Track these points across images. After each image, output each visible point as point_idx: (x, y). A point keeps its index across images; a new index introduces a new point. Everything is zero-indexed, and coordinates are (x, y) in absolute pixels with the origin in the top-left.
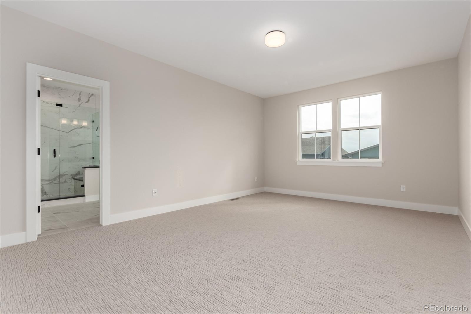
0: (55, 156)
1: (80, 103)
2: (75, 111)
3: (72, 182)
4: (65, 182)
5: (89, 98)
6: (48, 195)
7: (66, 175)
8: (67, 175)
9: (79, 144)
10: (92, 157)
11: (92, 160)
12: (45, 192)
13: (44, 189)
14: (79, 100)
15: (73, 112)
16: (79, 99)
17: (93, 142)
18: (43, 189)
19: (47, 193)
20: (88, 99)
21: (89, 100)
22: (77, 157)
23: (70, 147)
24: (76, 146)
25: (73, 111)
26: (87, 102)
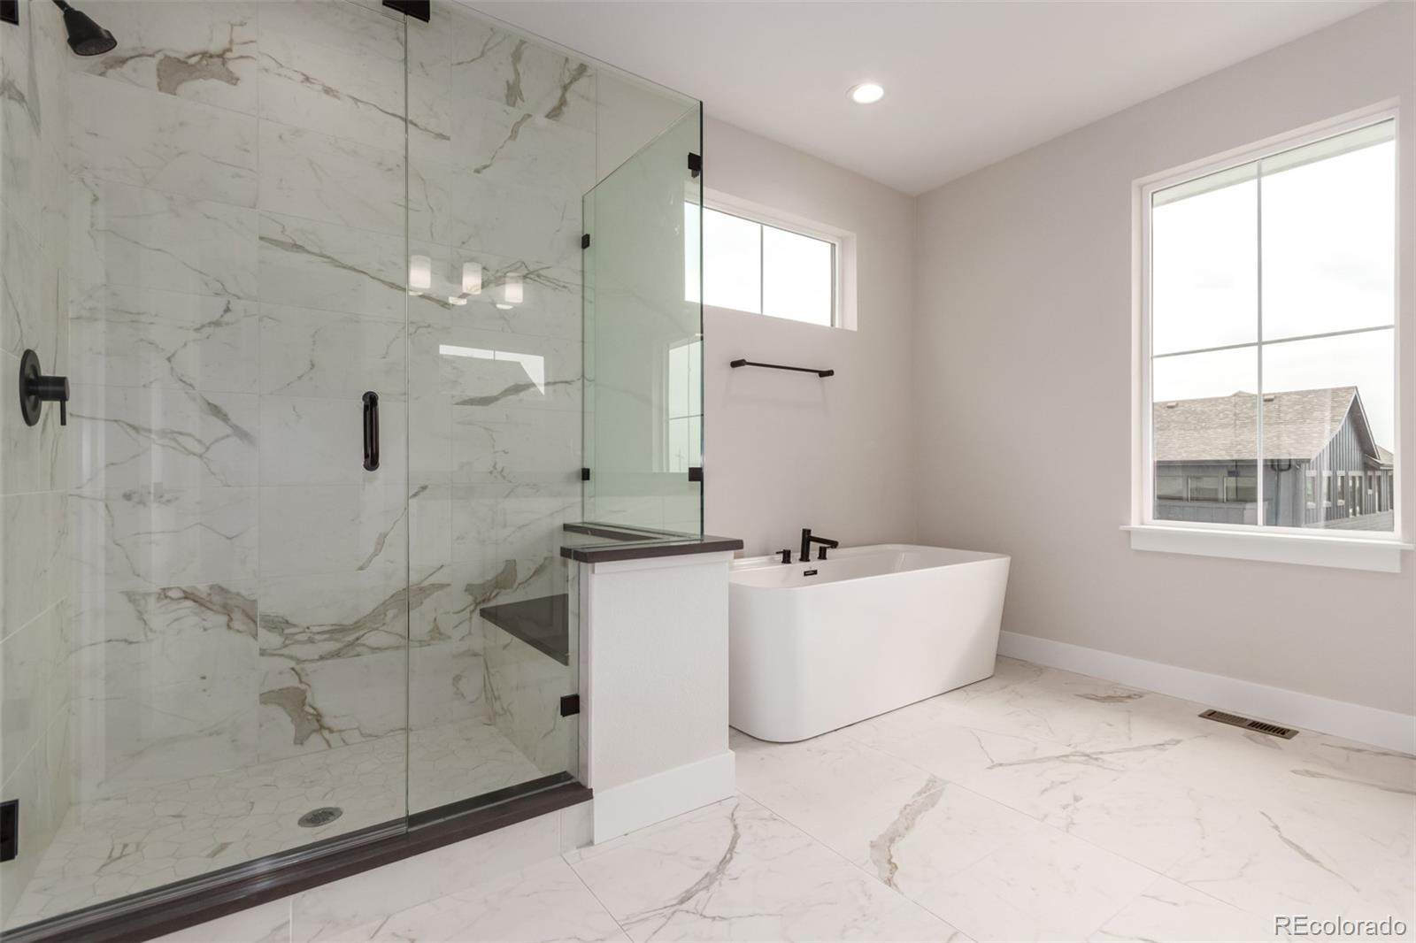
0: (372, 461)
1: (516, 114)
2: (485, 167)
3: (470, 633)
4: (437, 634)
5: (565, 88)
6: (331, 731)
7: (442, 586)
8: (449, 585)
9: (511, 383)
10: (577, 467)
11: (578, 486)
12: (318, 717)
13: (309, 694)
14: (513, 93)
15: (477, 171)
16: (509, 87)
17: (583, 376)
18: (304, 692)
19: (327, 721)
20: (559, 93)
21: (563, 102)
22: (499, 468)
23: (465, 403)
24: (495, 399)
25: (478, 166)
26: (555, 113)
